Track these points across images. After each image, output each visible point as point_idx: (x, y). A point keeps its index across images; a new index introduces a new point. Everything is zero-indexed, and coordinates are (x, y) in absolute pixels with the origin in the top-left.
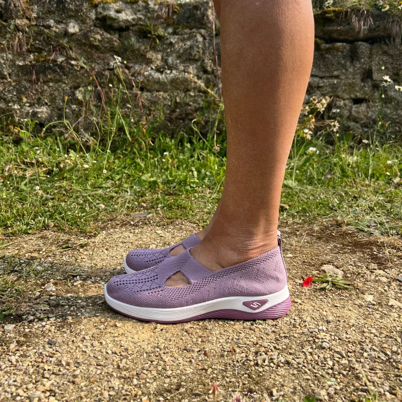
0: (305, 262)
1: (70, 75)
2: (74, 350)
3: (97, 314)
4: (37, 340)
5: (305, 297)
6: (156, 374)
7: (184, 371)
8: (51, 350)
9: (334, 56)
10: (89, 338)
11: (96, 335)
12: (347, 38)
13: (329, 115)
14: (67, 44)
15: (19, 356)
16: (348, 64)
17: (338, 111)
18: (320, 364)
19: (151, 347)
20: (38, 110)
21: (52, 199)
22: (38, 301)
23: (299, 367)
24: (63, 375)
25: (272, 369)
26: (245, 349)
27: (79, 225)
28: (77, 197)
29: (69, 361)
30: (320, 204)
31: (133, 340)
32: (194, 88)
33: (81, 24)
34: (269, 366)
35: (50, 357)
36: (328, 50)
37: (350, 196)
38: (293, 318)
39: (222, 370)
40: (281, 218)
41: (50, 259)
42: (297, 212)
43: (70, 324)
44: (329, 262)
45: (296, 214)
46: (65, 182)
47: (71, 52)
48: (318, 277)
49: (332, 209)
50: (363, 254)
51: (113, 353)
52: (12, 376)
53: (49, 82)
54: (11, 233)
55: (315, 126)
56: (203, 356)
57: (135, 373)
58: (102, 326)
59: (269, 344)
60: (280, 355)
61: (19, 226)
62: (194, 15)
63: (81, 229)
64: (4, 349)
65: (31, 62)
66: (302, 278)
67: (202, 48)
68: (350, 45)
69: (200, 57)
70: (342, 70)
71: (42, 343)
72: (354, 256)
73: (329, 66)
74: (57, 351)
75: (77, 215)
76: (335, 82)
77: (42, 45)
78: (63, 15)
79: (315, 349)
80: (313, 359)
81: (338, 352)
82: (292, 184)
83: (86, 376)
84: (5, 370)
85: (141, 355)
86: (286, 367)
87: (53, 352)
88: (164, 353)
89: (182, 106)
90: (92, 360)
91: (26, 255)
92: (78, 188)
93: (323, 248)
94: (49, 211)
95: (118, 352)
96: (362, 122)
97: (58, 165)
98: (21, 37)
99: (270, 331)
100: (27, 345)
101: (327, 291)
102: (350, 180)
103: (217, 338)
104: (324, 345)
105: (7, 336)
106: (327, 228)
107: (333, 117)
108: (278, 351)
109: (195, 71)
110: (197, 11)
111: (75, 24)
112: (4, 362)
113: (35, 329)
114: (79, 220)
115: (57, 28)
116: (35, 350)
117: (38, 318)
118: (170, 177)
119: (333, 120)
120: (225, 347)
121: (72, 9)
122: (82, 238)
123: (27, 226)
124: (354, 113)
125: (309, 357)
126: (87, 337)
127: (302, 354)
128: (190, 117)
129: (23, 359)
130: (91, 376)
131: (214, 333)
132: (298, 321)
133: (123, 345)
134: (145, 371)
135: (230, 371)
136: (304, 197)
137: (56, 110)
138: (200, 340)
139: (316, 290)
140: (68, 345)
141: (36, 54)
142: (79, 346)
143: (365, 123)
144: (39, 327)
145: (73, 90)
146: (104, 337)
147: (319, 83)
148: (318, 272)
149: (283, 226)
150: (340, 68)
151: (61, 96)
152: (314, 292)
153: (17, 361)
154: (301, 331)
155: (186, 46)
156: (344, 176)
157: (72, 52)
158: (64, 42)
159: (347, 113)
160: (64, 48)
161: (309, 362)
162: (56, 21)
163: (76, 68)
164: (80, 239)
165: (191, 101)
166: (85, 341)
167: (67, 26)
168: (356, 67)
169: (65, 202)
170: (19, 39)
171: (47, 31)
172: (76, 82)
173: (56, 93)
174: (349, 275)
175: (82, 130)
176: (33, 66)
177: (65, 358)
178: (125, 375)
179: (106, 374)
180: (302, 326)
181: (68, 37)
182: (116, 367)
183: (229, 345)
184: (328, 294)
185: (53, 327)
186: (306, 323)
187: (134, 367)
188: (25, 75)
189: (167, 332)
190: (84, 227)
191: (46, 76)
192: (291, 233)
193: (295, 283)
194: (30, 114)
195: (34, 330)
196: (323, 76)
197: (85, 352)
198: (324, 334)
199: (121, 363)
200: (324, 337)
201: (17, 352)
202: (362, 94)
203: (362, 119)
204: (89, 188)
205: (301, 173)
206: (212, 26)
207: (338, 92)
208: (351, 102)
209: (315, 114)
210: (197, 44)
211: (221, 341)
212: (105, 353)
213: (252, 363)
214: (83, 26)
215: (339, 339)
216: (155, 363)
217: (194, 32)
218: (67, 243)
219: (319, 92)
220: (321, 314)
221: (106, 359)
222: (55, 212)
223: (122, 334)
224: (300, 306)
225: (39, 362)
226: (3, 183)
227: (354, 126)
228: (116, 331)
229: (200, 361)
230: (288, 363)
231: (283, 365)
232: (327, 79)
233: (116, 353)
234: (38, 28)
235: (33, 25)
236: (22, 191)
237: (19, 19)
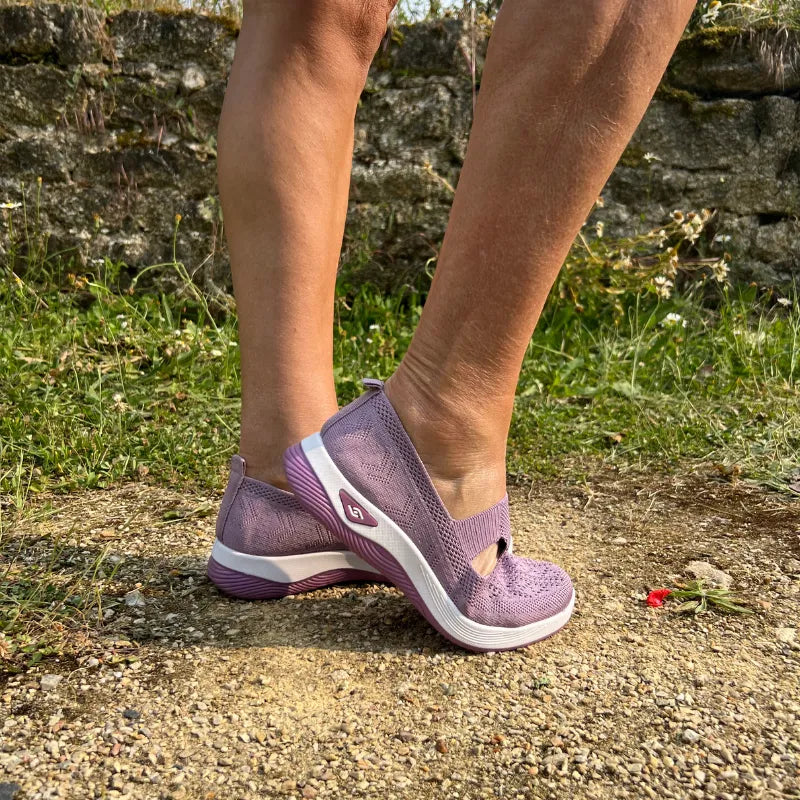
0: (653, 554)
1: (188, 173)
2: (174, 732)
3: (224, 658)
4: (103, 709)
5: (651, 630)
6: (336, 788)
7: (393, 782)
8: (128, 730)
9: (720, 126)
10: (206, 707)
11: (220, 702)
12: (746, 88)
13: (708, 247)
14: (181, 110)
15: (65, 741)
16: (749, 141)
17: (728, 238)
18: (678, 777)
19: (330, 730)
20: (126, 242)
21: (149, 419)
22: (109, 627)
23: (633, 782)
24: (151, 783)
25: (575, 784)
26: (522, 738)
27: (197, 472)
28: (197, 416)
29: (163, 754)
30: (686, 433)
31: (293, 714)
32: (433, 195)
33: (208, 72)
34: (570, 778)
35: (127, 745)
36: (707, 115)
37: (751, 415)
38: (624, 674)
39: (472, 783)
40: (605, 460)
41: (138, 541)
42: (639, 450)
43: (170, 677)
44: (703, 556)
45: (636, 452)
46: (174, 384)
47: (190, 126)
48: (678, 587)
49: (711, 443)
50: (776, 539)
51: (251, 740)
52: (51, 783)
53: (147, 186)
54: (66, 487)
55: (678, 269)
56: (433, 751)
57: (294, 784)
58: (234, 682)
59: (572, 729)
60: (594, 755)
61: (81, 472)
62: (433, 48)
63: (201, 481)
64: (38, 726)
65: (111, 148)
66: (647, 589)
67: (449, 115)
68: (754, 103)
69: (444, 133)
70: (736, 153)
71: (113, 714)
72: (756, 543)
73: (708, 146)
74: (141, 733)
75: (195, 452)
76: (722, 180)
77: (133, 113)
78: (175, 54)
79: (669, 743)
80: (663, 766)
81: (717, 751)
82: (630, 390)
83: (196, 787)
84: (38, 769)
85: (308, 747)
86: (607, 781)
87: (132, 735)
88: (355, 744)
89: (407, 232)
90: (209, 753)
91: (92, 531)
92: (199, 397)
93: (690, 525)
94: (141, 443)
95: (261, 739)
96: (778, 261)
97: (161, 351)
98: (92, 98)
99: (576, 701)
100: (83, 719)
101: (696, 617)
102: (750, 382)
103: (465, 714)
104: (689, 734)
105: (46, 698)
106: (699, 483)
107: (717, 253)
108: (591, 745)
109: (435, 160)
110: (439, 39)
111: (198, 70)
112: (37, 753)
113: (101, 685)
114: (197, 461)
115: (161, 80)
116: (98, 730)
117: (107, 664)
118: (381, 374)
119: (716, 259)
120: (479, 734)
121: (191, 41)
122: (203, 499)
123: (97, 473)
124: (760, 243)
125: (656, 761)
126: (202, 706)
127: (640, 754)
128: (424, 253)
129: (74, 748)
130: (205, 788)
131: (458, 702)
132: (635, 681)
133: (272, 724)
134: (313, 781)
135: (488, 786)
136: (653, 417)
137: (160, 242)
138: (429, 716)
139: (673, 616)
140: (163, 720)
141: (122, 131)
142: (185, 724)
143: (783, 264)
144: (108, 682)
145: (192, 201)
146: (236, 704)
147: (687, 182)
148: (678, 576)
149: (608, 479)
150: (732, 151)
151: (169, 213)
152: (670, 618)
153: (62, 752)
154: (640, 703)
155: (417, 110)
156: (737, 373)
157: (193, 126)
158: (177, 106)
159: (746, 243)
160: (176, 118)
161: (655, 771)
162: (160, 66)
163: (198, 157)
164: (197, 501)
165: (426, 222)
166: (198, 713)
167: (182, 75)
168: (765, 148)
169: (174, 424)
170: (90, 103)
171: (143, 85)
172: (199, 186)
173: (160, 208)
174: (745, 585)
175: (211, 280)
176: (117, 155)
177: (156, 748)
178: (274, 787)
179: (236, 785)
180: (643, 692)
181: (184, 96)
182: (255, 769)
183: (487, 730)
184: (700, 624)
185: (136, 682)
186: (652, 687)
187: (292, 771)
188: (102, 172)
189: (362, 698)
190: (207, 475)
191: (142, 174)
192: (626, 493)
193: (629, 599)
194: (110, 249)
195: (98, 687)
196: (696, 166)
197: (197, 736)
198: (688, 710)
199: (267, 761)
200: (687, 718)
201: (63, 732)
202: (778, 205)
203: (777, 256)
204: (221, 396)
205: (649, 368)
206: (469, 70)
207: (728, 201)
208: (755, 222)
209: (679, 244)
210: (438, 107)
211: (473, 720)
212: (236, 740)
213: (535, 770)
214: (212, 74)
215: (721, 723)
216: (335, 764)
217: (432, 83)
218: (173, 509)
219: (687, 201)
220: (682, 667)
221: (238, 752)
222: (153, 446)
223: (273, 700)
224: (639, 650)
225: (105, 755)
226: (55, 385)
227: (760, 269)
228: (259, 693)
229: (427, 762)
230: (610, 772)
231: (598, 776)
232: (704, 174)
233: (258, 741)
234: (126, 81)
235: (115, 75)
236: (91, 401)
237: (89, 62)
